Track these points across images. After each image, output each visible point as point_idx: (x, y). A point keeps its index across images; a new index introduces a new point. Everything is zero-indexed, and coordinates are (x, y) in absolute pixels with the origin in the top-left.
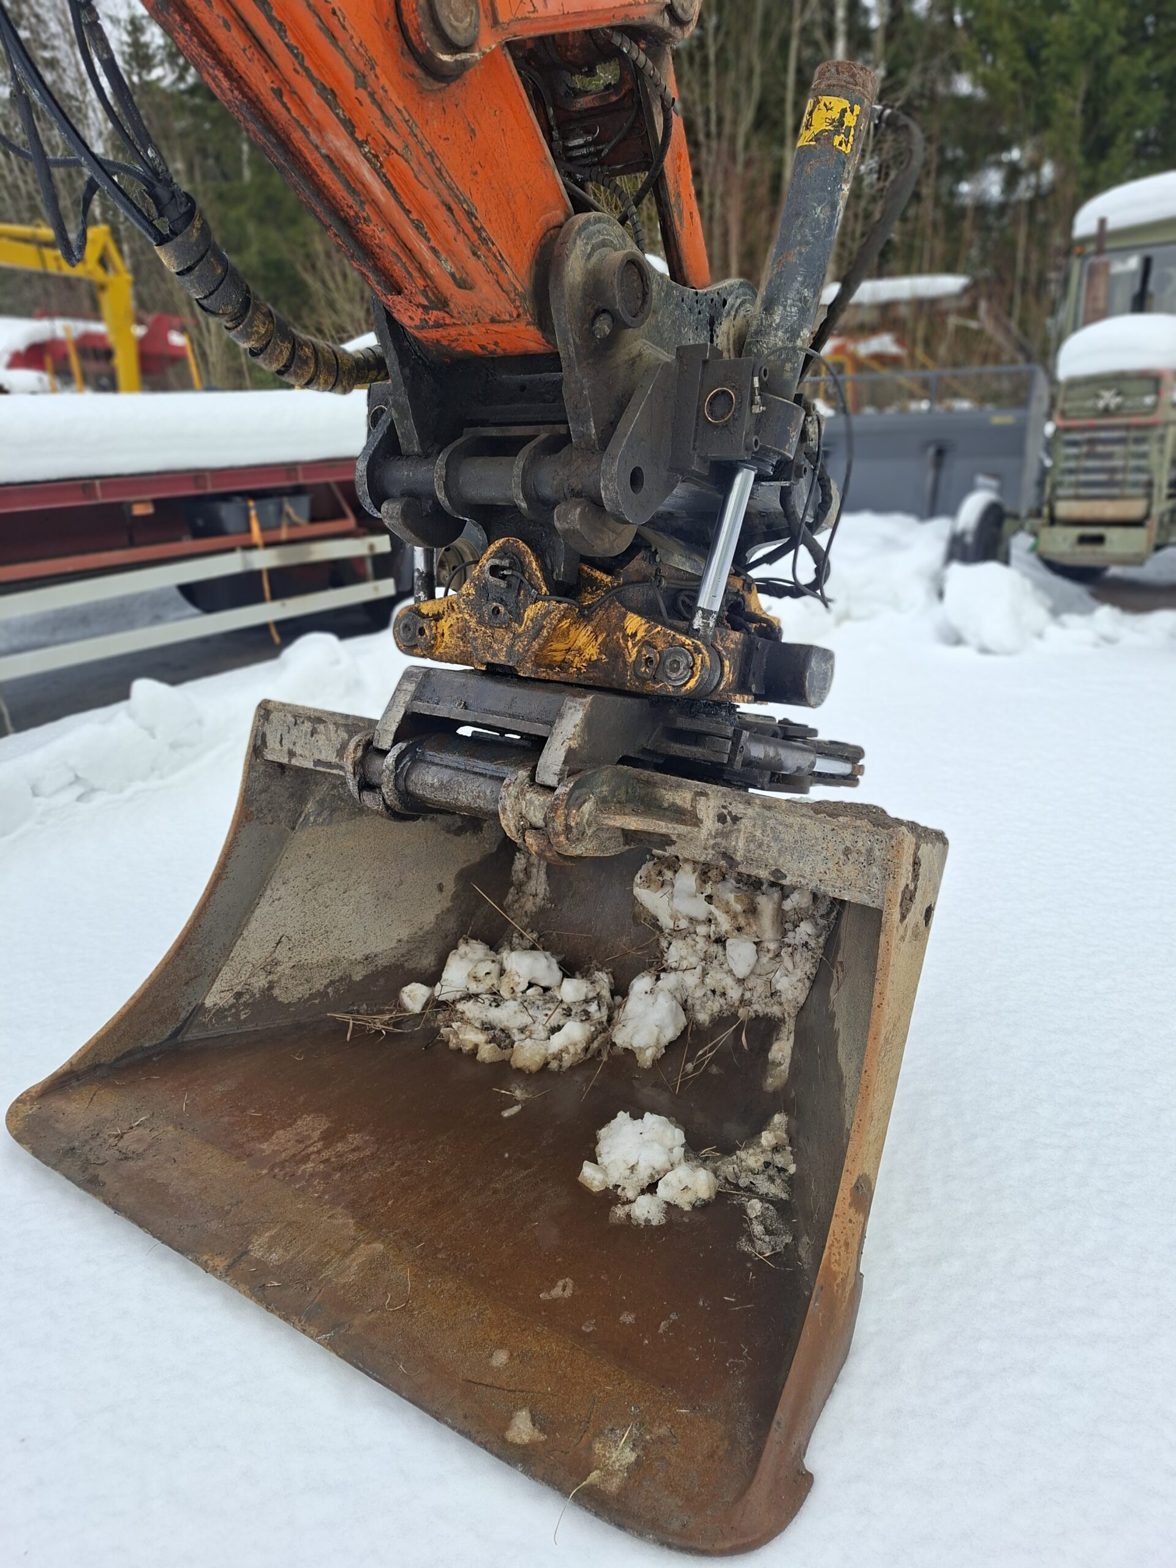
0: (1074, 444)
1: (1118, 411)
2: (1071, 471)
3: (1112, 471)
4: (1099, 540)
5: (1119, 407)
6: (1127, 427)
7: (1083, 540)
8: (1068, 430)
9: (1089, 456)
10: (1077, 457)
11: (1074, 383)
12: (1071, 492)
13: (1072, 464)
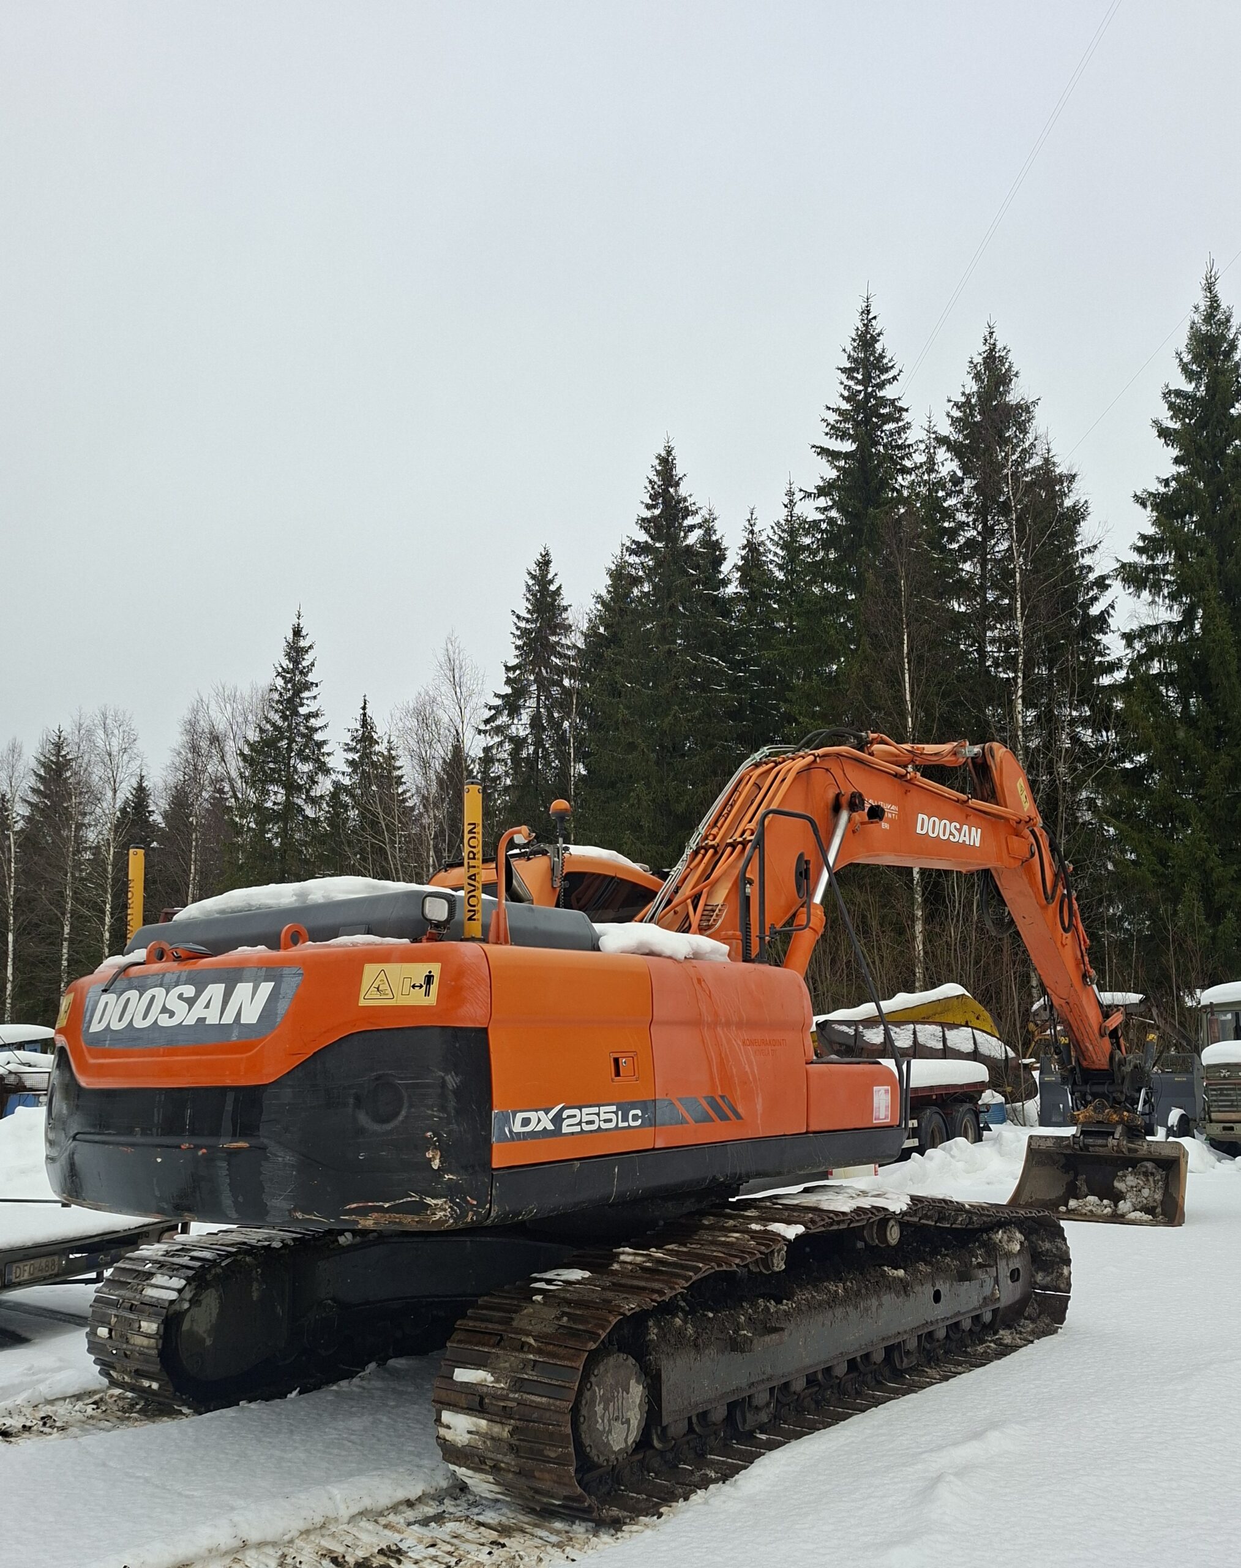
0: (1214, 1090)
1: (1229, 1078)
2: (1215, 1101)
3: (1232, 1101)
4: (1232, 1129)
5: (1229, 1076)
6: (1235, 1084)
7: (1225, 1129)
8: (1211, 1084)
9: (1221, 1095)
10: (1216, 1095)
11: (1209, 1067)
12: (1216, 1109)
13: (1214, 1098)
